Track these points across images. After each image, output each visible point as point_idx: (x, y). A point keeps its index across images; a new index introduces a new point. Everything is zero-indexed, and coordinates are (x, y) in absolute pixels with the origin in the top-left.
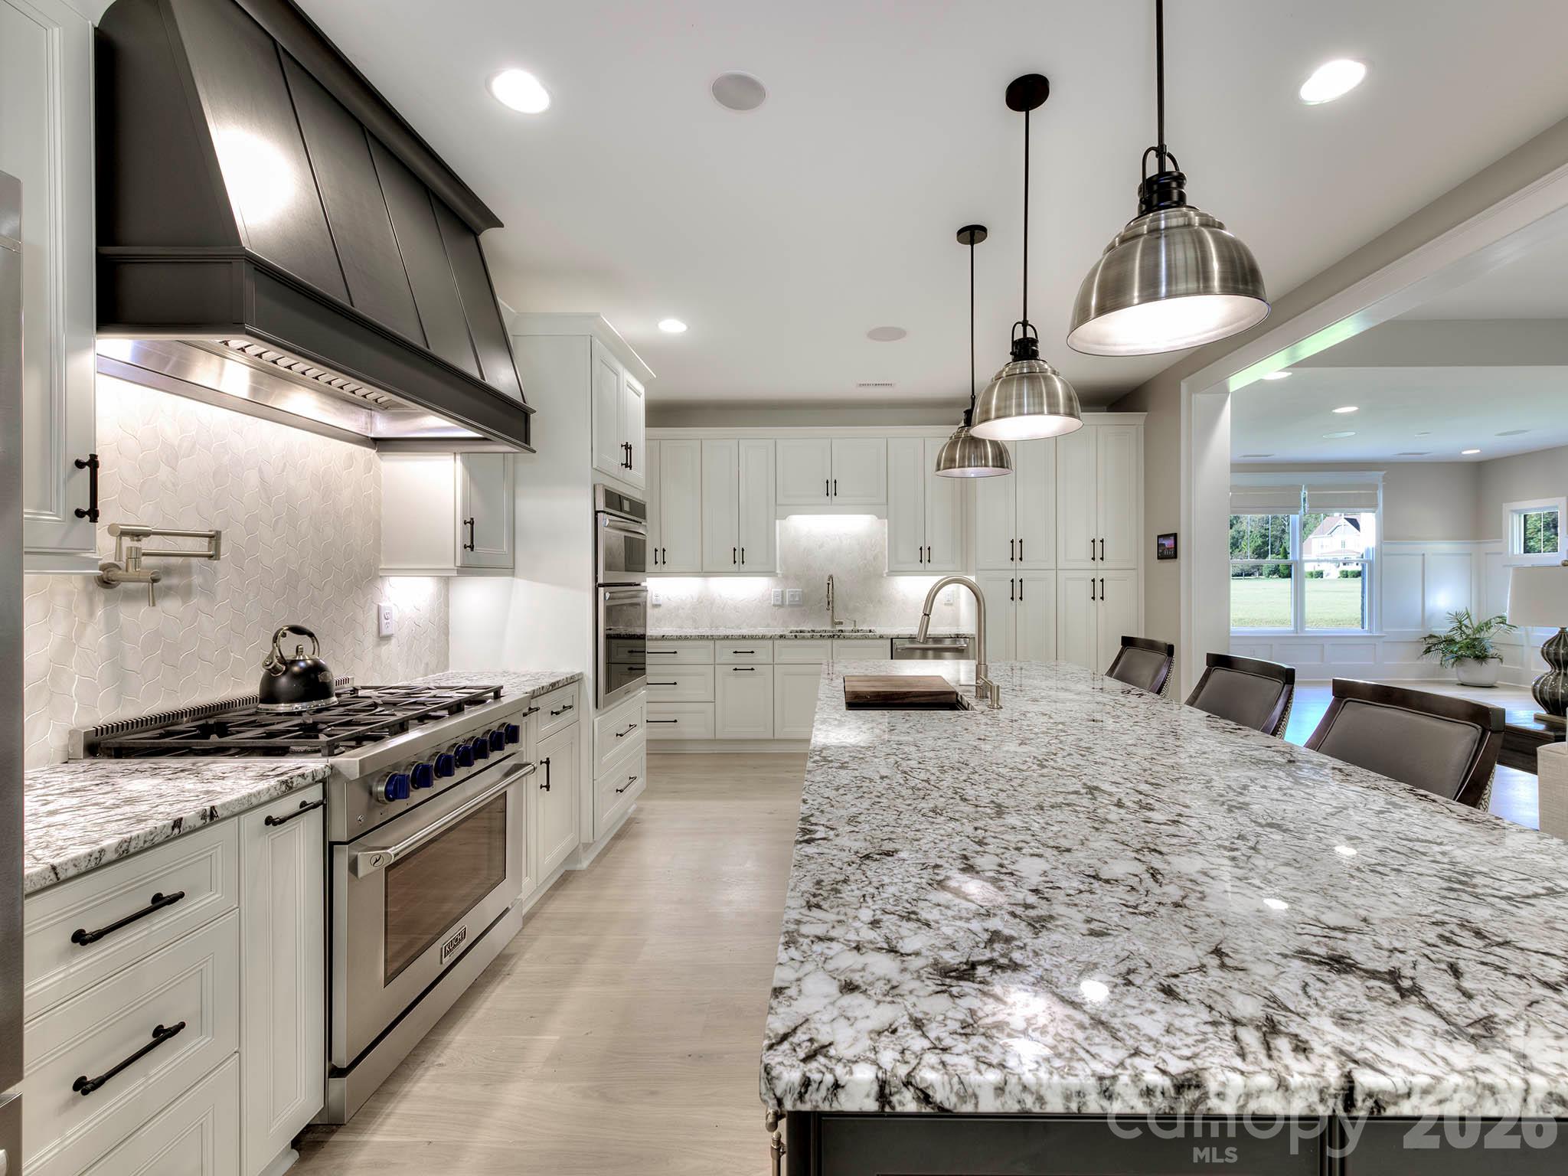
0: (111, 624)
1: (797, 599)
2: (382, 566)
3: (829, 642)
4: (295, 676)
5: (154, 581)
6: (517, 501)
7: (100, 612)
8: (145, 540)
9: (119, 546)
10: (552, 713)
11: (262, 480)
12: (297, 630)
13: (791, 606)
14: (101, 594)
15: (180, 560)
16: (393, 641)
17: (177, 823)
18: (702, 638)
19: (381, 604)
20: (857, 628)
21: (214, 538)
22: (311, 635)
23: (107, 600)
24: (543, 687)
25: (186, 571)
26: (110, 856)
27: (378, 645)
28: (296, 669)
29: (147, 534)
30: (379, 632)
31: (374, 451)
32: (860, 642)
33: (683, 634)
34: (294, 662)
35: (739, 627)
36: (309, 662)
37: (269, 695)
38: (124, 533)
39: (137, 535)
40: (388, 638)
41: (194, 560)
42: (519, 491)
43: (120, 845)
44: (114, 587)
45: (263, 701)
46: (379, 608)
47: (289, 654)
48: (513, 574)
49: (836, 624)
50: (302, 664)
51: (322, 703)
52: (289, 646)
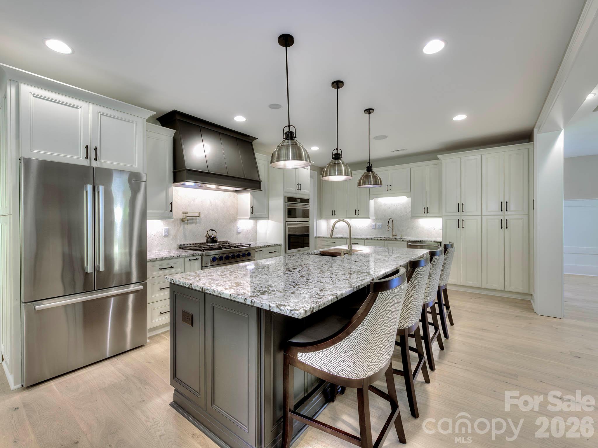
0: (184, 228)
1: (380, 227)
2: (238, 218)
3: (384, 241)
4: (211, 239)
5: (188, 221)
6: (269, 202)
7: (182, 226)
8: (187, 214)
9: (183, 215)
10: (269, 252)
11: (210, 202)
12: (213, 230)
13: (378, 229)
14: (182, 223)
15: (195, 217)
16: (241, 234)
17: (174, 257)
18: (342, 238)
19: (238, 226)
20: (402, 237)
21: (199, 213)
22: (215, 231)
23: (183, 224)
24: (264, 246)
25: (196, 219)
26: (164, 259)
27: (237, 234)
28: (211, 237)
29: (187, 213)
30: (237, 232)
31: (236, 193)
32: (394, 242)
33: (337, 237)
34: (211, 236)
35: (361, 236)
36: (214, 236)
37: (207, 242)
38: (183, 213)
39: (186, 213)
40: (240, 233)
41: (197, 217)
42: (270, 199)
43: (165, 257)
44: (184, 222)
45: (206, 243)
46: (237, 226)
47: (210, 234)
48: (268, 219)
49: (394, 235)
50: (213, 237)
51: (215, 244)
52: (210, 233)
